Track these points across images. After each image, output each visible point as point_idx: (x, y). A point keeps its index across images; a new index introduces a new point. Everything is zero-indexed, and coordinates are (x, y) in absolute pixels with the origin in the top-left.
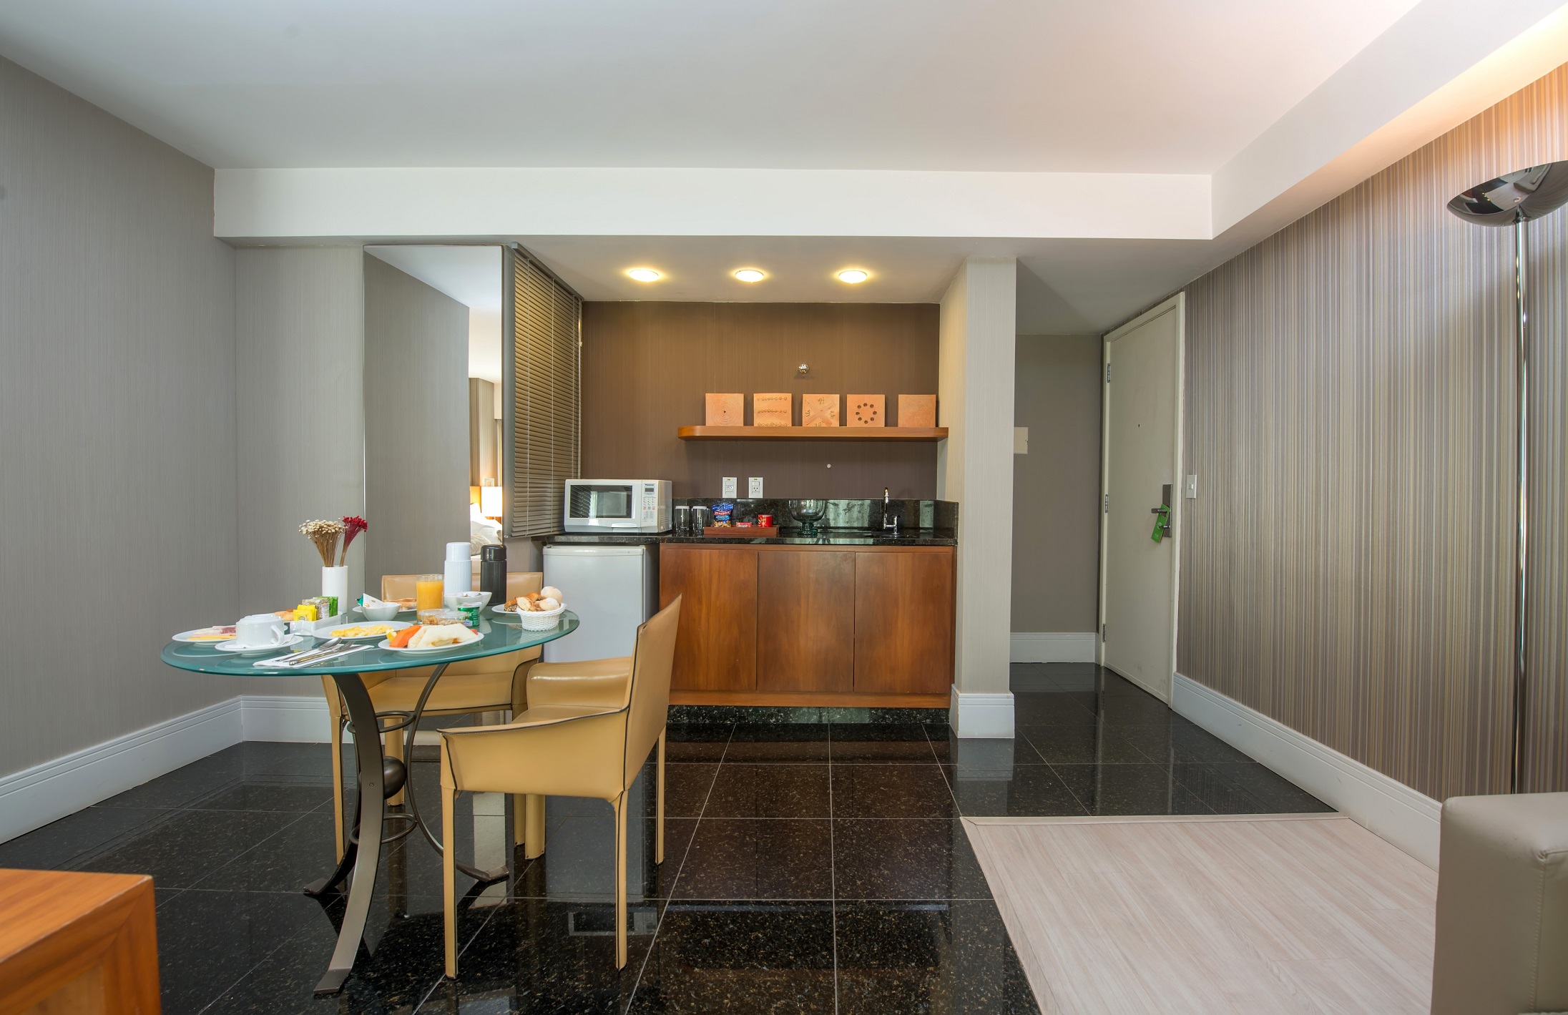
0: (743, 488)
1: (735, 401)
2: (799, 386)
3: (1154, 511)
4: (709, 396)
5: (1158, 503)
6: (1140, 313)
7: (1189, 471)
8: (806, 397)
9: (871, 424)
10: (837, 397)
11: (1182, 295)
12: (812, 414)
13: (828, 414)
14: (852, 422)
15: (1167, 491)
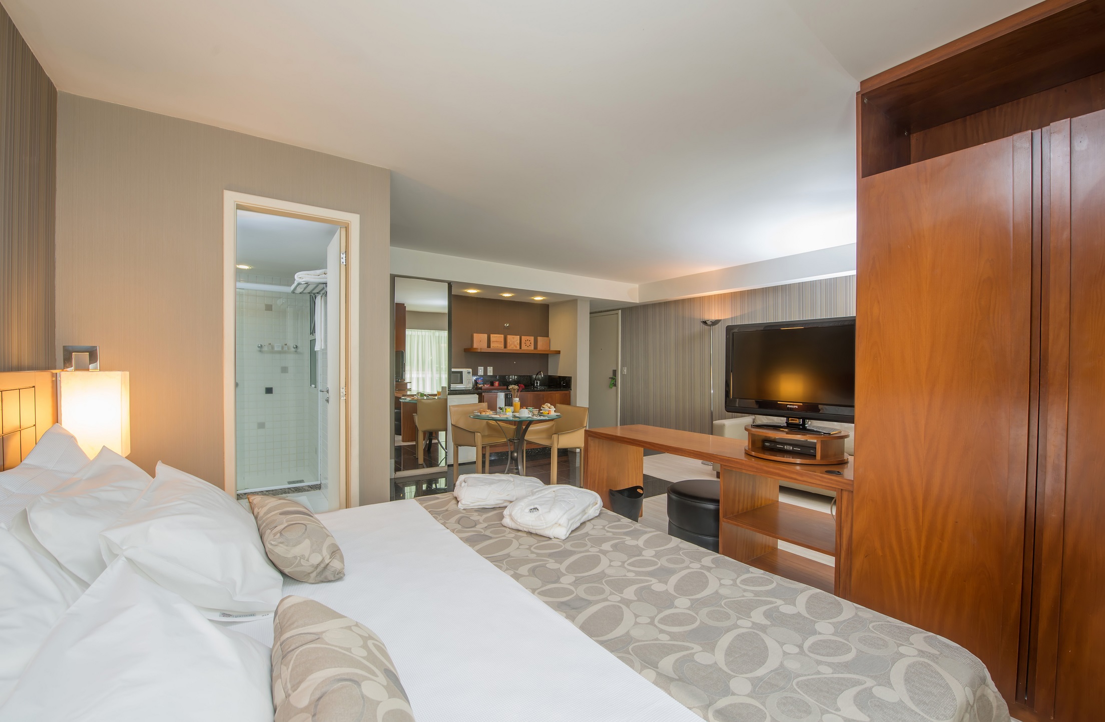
0: (485, 371)
1: (485, 337)
2: (506, 332)
3: (610, 378)
4: (475, 335)
5: (611, 375)
6: (602, 312)
7: (623, 366)
8: (509, 337)
9: (529, 348)
10: (519, 337)
11: (620, 311)
12: (511, 343)
13: (516, 343)
14: (524, 347)
15: (615, 372)
